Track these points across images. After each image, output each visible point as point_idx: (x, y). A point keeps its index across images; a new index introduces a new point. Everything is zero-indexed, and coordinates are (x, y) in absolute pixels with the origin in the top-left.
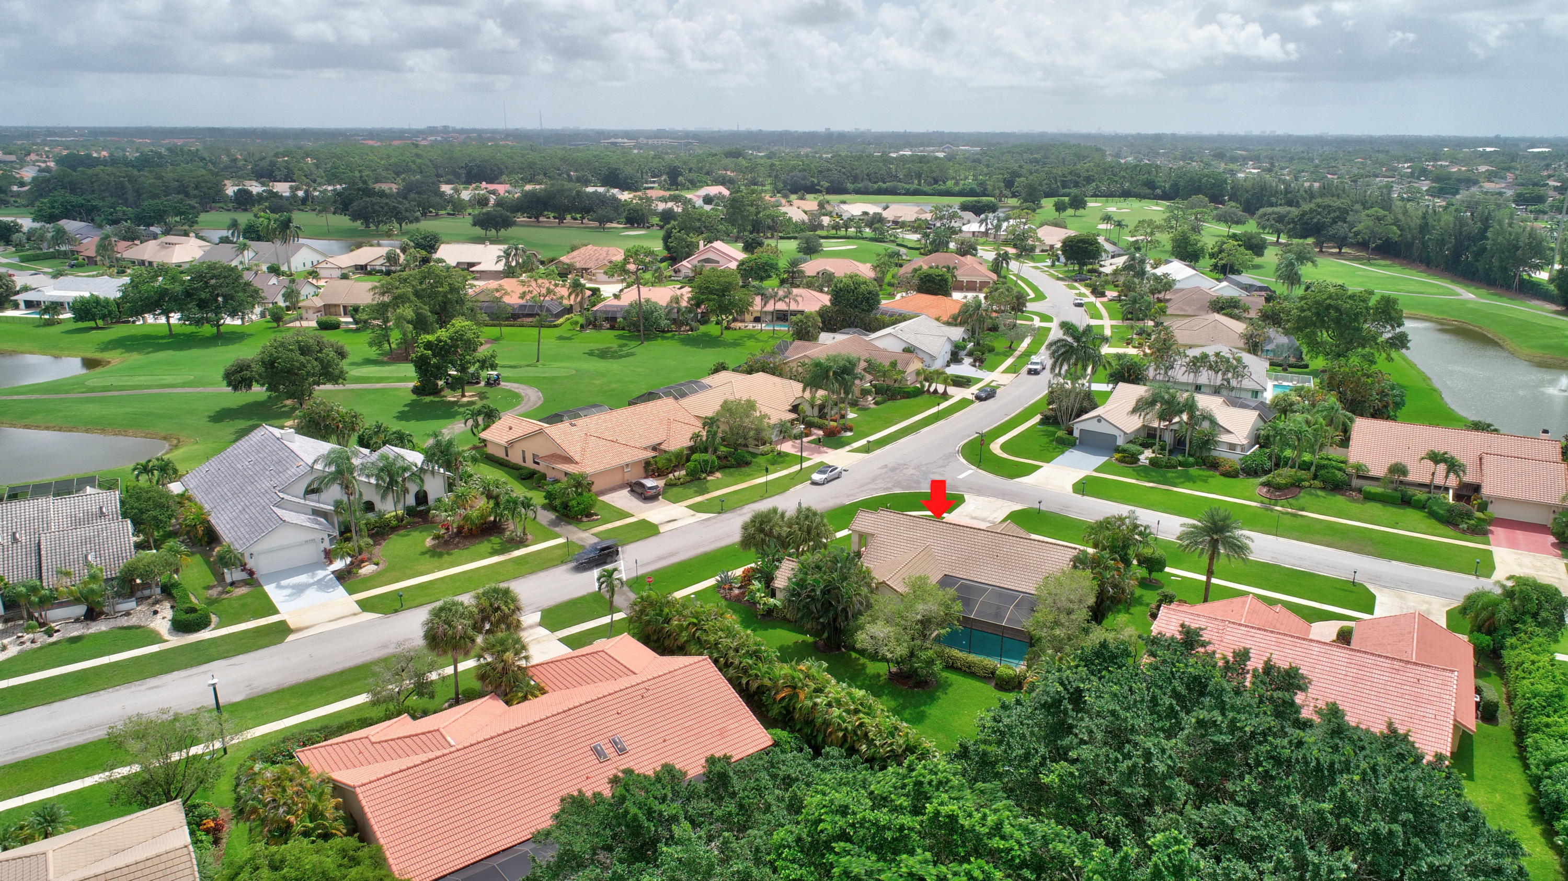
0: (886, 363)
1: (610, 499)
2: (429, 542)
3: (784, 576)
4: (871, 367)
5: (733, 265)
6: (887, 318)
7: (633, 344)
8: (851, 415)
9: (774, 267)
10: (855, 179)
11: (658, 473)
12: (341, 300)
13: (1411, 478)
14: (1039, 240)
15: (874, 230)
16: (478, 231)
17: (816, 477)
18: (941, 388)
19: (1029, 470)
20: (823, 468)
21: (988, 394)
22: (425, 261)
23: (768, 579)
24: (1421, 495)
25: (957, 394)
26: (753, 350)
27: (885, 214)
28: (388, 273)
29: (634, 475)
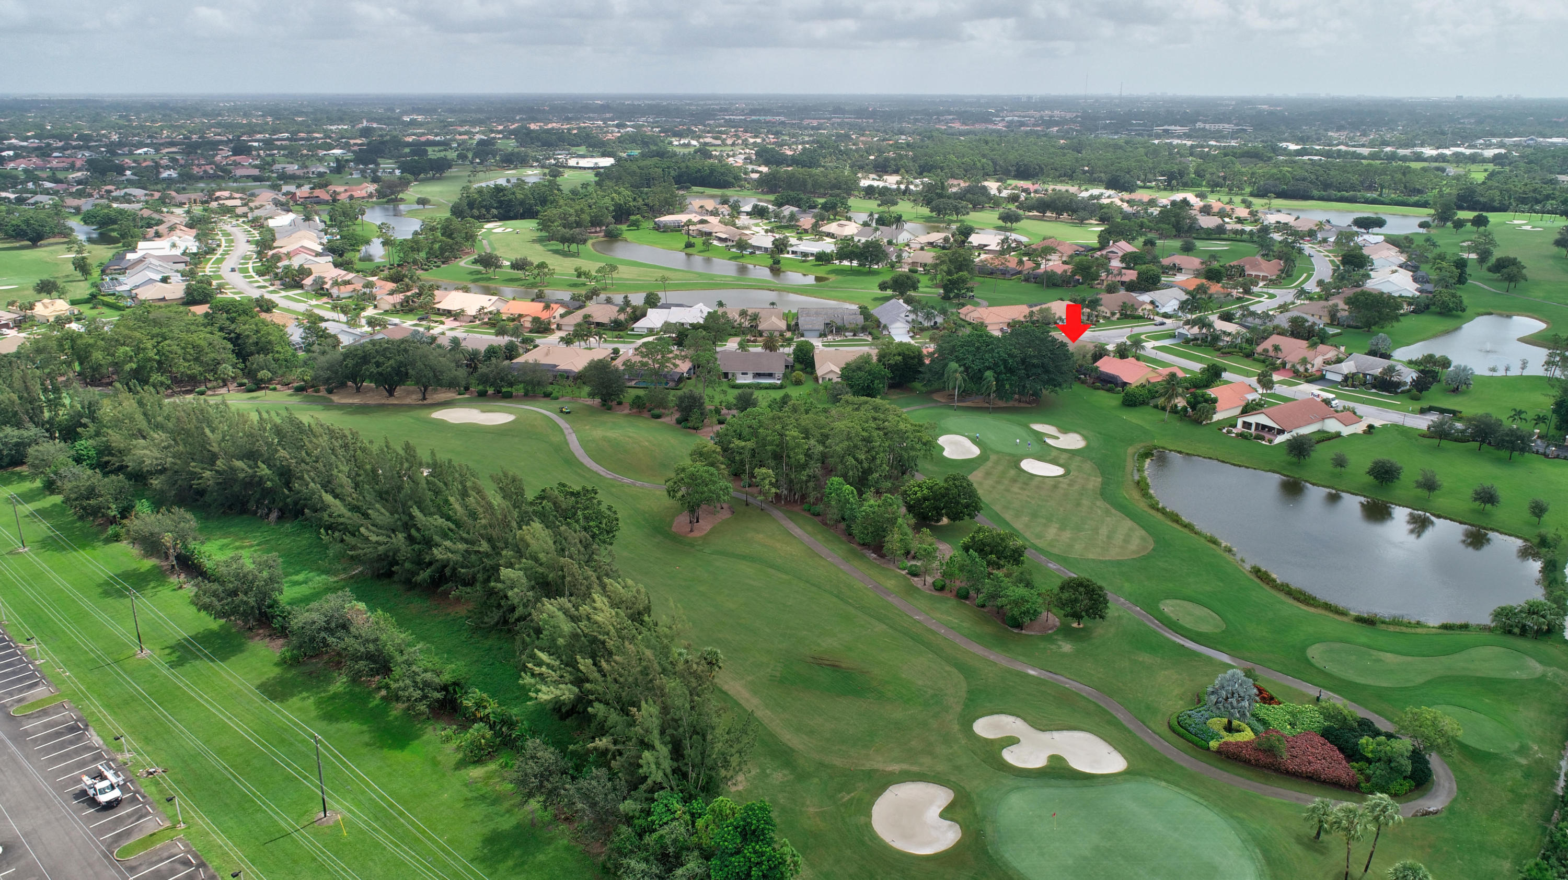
5: (1122, 255)
9: (1142, 259)
12: (920, 261)
16: (1001, 223)
18: (1153, 317)
22: (964, 242)
25: (1159, 320)
27: (1292, 224)
28: (944, 248)
29: (1004, 326)
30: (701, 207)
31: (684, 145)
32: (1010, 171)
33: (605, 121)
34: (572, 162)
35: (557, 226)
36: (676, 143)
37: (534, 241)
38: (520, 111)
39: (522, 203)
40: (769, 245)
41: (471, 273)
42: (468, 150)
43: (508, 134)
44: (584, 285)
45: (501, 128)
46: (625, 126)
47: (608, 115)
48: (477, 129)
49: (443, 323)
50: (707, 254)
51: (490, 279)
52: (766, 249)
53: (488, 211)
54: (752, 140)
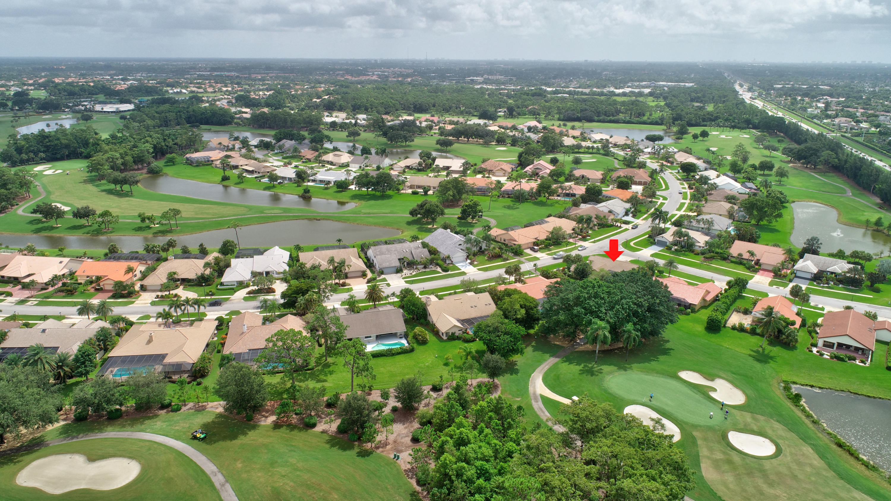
0: (602, 216)
1: (526, 251)
2: (486, 258)
3: (572, 268)
4: (597, 217)
5: (548, 171)
6: (604, 199)
7: (517, 204)
8: (590, 232)
9: (564, 173)
10: (599, 114)
11: (537, 245)
13: (743, 257)
14: (675, 159)
15: (605, 151)
16: (438, 146)
17: (579, 249)
18: (619, 225)
19: (639, 250)
20: (581, 246)
21: (635, 227)
22: (432, 165)
23: (569, 269)
24: (745, 262)
25: (624, 226)
26: (560, 209)
27: (611, 140)
29: (531, 245)
30: (220, 144)
31: (177, 93)
32: (410, 108)
33: (112, 76)
34: (98, 108)
35: (106, 169)
36: (171, 91)
37: (85, 182)
38: (44, 70)
39: (67, 146)
40: (293, 176)
41: (31, 222)
42: (8, 99)
43: (39, 86)
44: (149, 228)
45: (31, 82)
46: (128, 80)
47: (112, 72)
48: (12, 83)
49: (10, 295)
50: (242, 186)
51: (52, 228)
52: (290, 179)
53: (36, 153)
54: (225, 89)
